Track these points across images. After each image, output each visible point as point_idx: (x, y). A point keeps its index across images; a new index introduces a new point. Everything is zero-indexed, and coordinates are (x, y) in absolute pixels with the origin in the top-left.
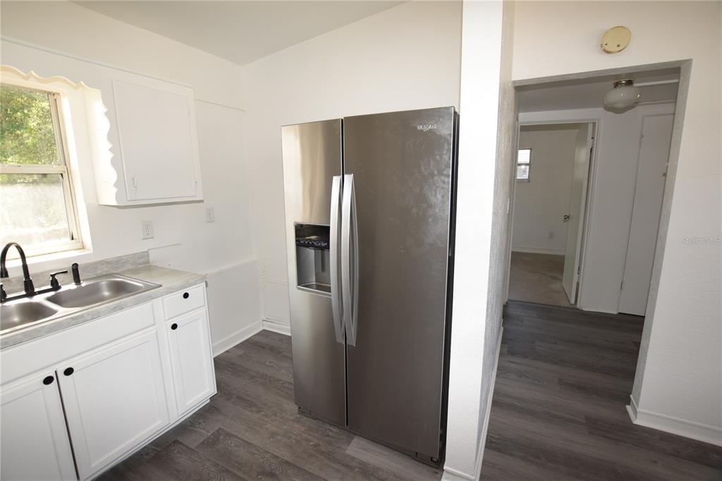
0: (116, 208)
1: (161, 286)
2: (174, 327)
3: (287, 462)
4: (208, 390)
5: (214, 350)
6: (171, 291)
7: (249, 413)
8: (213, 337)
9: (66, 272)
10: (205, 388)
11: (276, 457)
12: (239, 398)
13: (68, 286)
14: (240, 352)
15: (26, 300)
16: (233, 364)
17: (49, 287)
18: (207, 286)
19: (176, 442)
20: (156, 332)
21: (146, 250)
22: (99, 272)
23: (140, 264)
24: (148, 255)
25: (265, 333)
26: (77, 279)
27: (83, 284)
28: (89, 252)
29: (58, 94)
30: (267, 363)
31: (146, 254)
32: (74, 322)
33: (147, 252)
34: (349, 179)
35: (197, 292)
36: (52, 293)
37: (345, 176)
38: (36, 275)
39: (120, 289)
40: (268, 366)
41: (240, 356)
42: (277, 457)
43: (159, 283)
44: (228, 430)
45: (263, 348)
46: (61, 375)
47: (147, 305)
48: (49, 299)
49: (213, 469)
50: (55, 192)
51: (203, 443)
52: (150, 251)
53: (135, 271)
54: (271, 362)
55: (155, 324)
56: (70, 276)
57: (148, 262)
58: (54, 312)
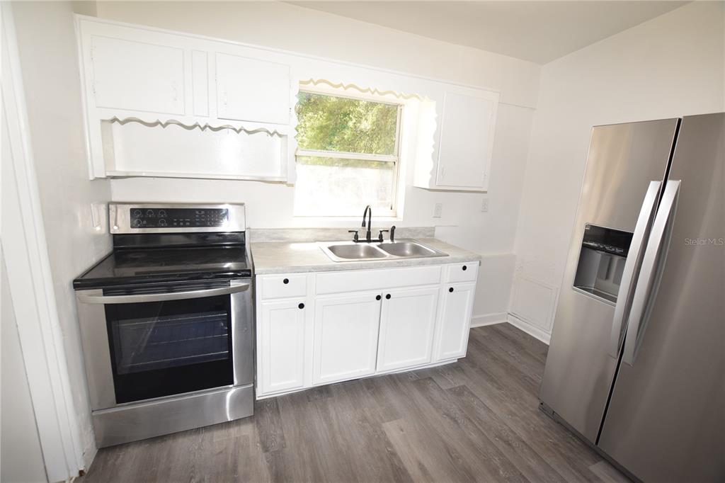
0: (426, 191)
1: (448, 255)
2: (451, 290)
3: (524, 442)
4: (460, 351)
5: (472, 321)
6: (454, 261)
7: (491, 386)
8: (475, 310)
9: (387, 231)
10: (458, 349)
11: (512, 432)
12: (481, 369)
13: (387, 241)
14: (484, 334)
15: (366, 244)
16: (477, 341)
17: (378, 239)
18: (480, 265)
19: (430, 378)
20: (439, 290)
21: (433, 226)
22: (403, 236)
23: (428, 236)
24: (434, 231)
25: (507, 325)
26: (392, 238)
27: (395, 242)
28: (399, 220)
29: (404, 105)
30: (510, 353)
31: (433, 229)
32: (398, 265)
33: (434, 228)
34: (672, 187)
35: (473, 267)
36: (379, 243)
37: (669, 182)
38: (374, 229)
39: (417, 251)
40: (510, 355)
41: (484, 336)
42: (515, 434)
43: (447, 253)
44: (472, 390)
45: (506, 338)
46: (384, 297)
47: (437, 267)
48: (378, 246)
49: (458, 411)
50: (388, 174)
51: (450, 389)
52: (436, 228)
53: (425, 241)
54: (513, 353)
55: (439, 283)
56: (389, 233)
57: (433, 236)
58: (383, 256)
